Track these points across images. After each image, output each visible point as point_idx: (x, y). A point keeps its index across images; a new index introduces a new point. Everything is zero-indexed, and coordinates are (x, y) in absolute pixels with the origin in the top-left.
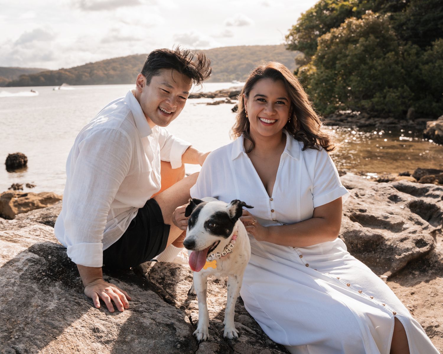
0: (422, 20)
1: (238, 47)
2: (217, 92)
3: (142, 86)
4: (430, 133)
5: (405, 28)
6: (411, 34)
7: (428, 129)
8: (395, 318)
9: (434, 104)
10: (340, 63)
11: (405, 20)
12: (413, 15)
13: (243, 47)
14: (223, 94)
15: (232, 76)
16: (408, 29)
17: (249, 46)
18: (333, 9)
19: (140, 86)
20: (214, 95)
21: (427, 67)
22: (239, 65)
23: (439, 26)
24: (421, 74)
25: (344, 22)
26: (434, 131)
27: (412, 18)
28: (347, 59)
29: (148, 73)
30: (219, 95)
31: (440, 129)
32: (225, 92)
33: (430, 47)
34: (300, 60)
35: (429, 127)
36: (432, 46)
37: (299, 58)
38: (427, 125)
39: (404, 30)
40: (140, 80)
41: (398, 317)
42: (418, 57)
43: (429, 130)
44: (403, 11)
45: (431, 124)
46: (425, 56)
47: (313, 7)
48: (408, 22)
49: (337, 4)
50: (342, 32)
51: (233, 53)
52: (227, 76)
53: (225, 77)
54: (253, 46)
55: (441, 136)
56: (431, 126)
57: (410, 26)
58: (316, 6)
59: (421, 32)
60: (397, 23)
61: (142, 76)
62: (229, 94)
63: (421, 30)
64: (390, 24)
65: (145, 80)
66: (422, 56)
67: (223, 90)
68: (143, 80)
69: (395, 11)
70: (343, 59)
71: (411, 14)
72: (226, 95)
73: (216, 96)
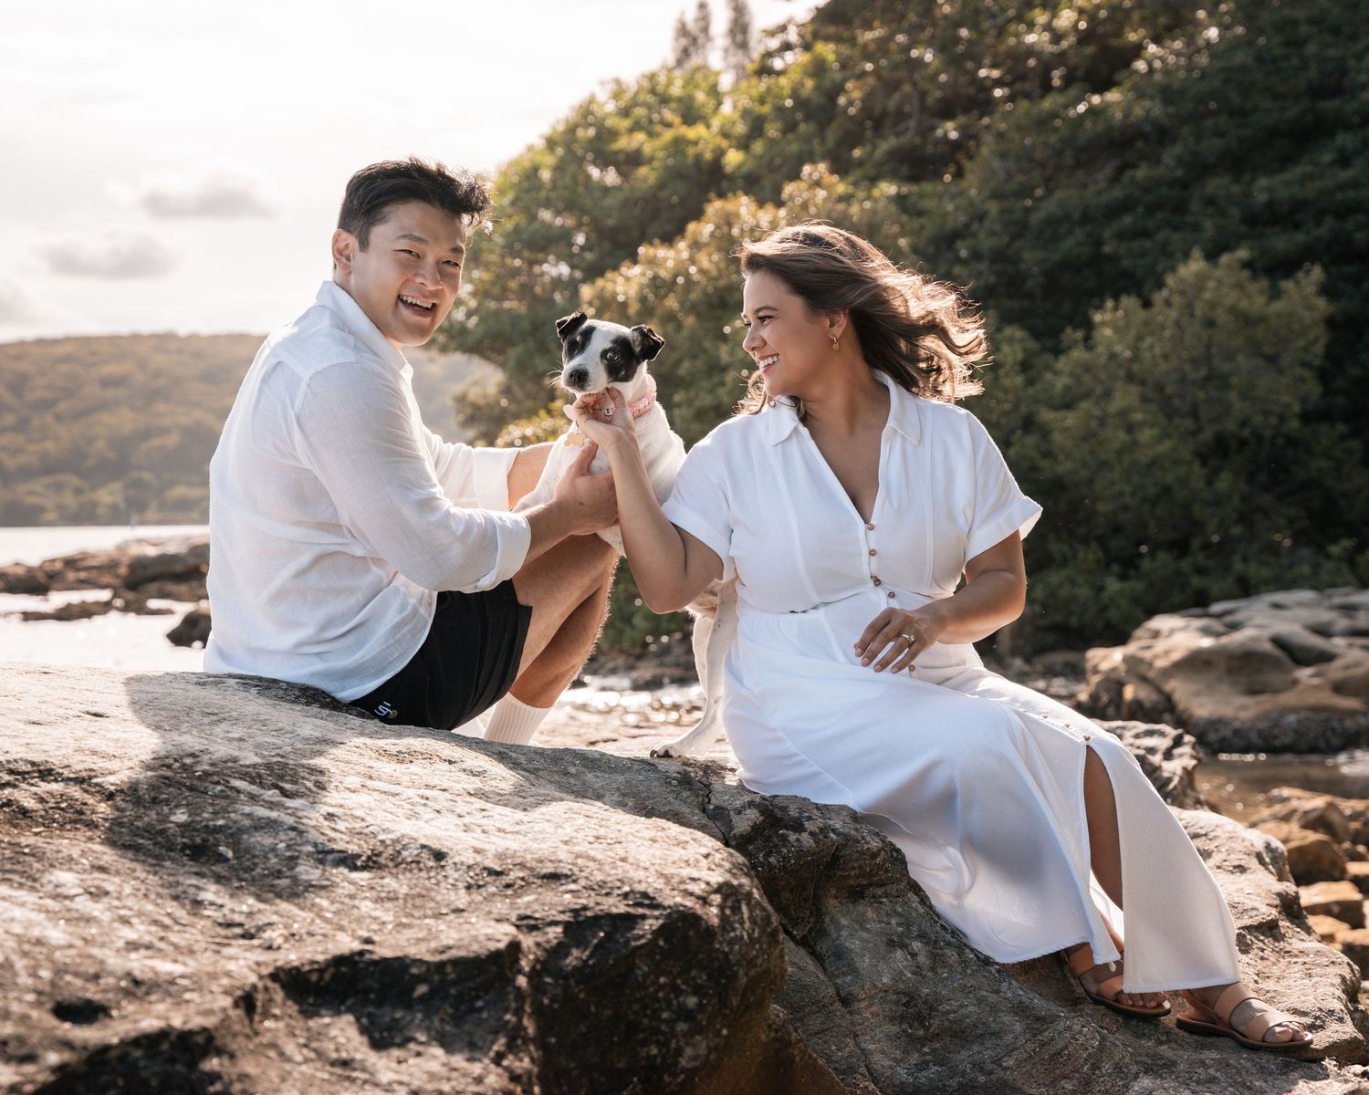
0: (1035, 218)
1: (136, 338)
2: (58, 566)
3: (348, 259)
4: (1105, 698)
5: (964, 253)
6: (992, 279)
7: (1095, 679)
8: (1088, 747)
9: (1113, 585)
10: (690, 402)
11: (962, 218)
12: (996, 195)
13: (164, 341)
14: (94, 574)
15: (107, 495)
16: (976, 255)
17: (193, 337)
18: (633, 160)
19: (344, 260)
20: (42, 579)
21: (1071, 419)
22: (146, 434)
23: (1107, 249)
24: (1047, 454)
25: (698, 214)
26: (1120, 685)
27: (993, 207)
28: (723, 384)
29: (358, 224)
30: (71, 576)
31: (1144, 679)
32: (94, 563)
33: (1079, 335)
34: (481, 402)
35: (1096, 671)
36: (1089, 326)
37: (474, 394)
38: (1089, 665)
39: (958, 260)
40: (341, 245)
41: (1092, 745)
42: (1030, 382)
43: (1098, 684)
44: (947, 178)
45: (1105, 658)
46: (1061, 373)
47: (540, 144)
48: (975, 227)
49: (651, 135)
50: (692, 261)
51: (111, 369)
52: (78, 491)
53: (70, 500)
54: (215, 338)
55: (1147, 704)
56: (1105, 666)
57: (986, 243)
58: (551, 143)
59: (1036, 270)
60: (930, 228)
61: (345, 235)
62: (123, 571)
63: (1032, 259)
64: (903, 234)
65: (352, 241)
66: (1048, 376)
67: (84, 556)
68: (347, 246)
69: (914, 178)
70: (705, 384)
71: (986, 193)
72: (106, 579)
73: (55, 585)
